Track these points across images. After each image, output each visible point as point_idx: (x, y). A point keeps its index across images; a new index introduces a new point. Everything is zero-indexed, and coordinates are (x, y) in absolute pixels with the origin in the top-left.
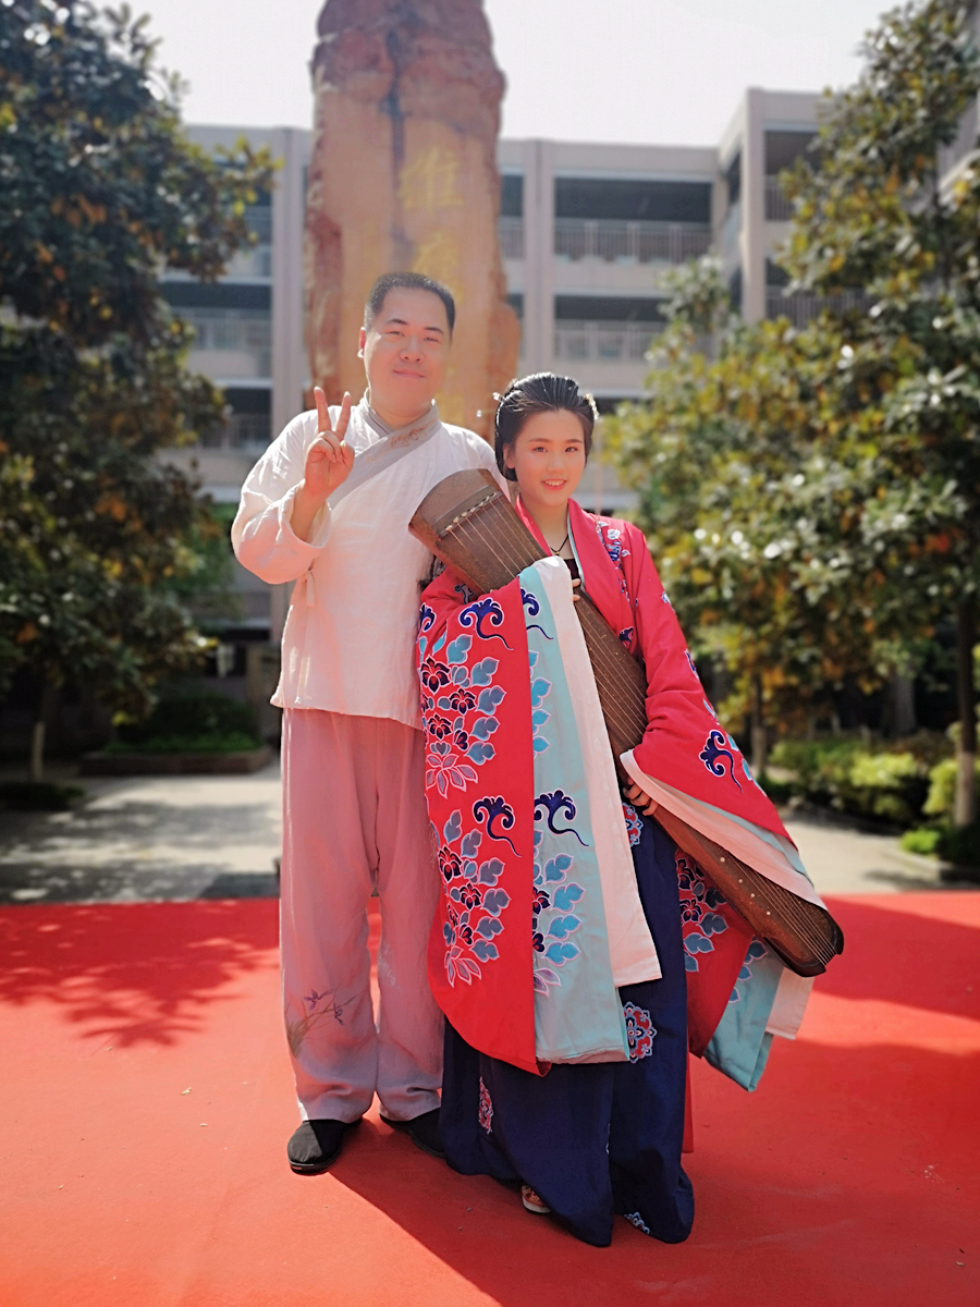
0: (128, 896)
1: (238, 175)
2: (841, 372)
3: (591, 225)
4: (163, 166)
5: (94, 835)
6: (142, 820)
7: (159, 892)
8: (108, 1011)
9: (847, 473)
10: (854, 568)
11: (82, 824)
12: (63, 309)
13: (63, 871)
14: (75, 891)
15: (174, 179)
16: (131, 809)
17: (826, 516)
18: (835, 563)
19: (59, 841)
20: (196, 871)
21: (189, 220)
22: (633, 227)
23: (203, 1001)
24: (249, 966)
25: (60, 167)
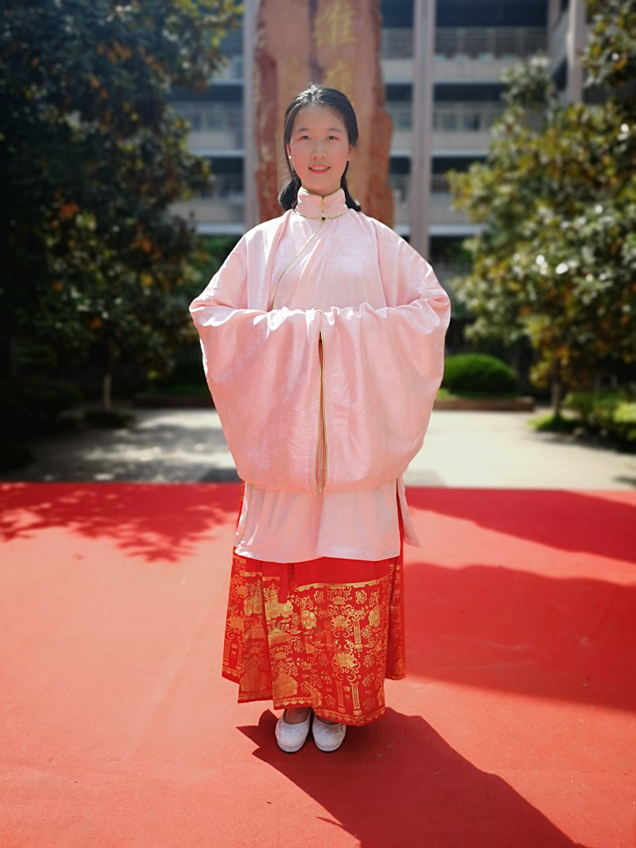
0: (160, 479)
1: (214, 19)
2: (619, 143)
3: (461, 32)
4: (167, 15)
5: (141, 444)
6: (168, 435)
7: (177, 478)
8: (141, 543)
9: (618, 215)
10: (617, 280)
11: (133, 437)
12: (108, 117)
13: (123, 464)
14: (129, 476)
15: (174, 24)
16: (162, 428)
17: (601, 244)
18: (603, 277)
19: (121, 447)
20: (198, 467)
21: (184, 51)
22: (491, 32)
23: (194, 539)
24: (220, 521)
25: (101, 23)
